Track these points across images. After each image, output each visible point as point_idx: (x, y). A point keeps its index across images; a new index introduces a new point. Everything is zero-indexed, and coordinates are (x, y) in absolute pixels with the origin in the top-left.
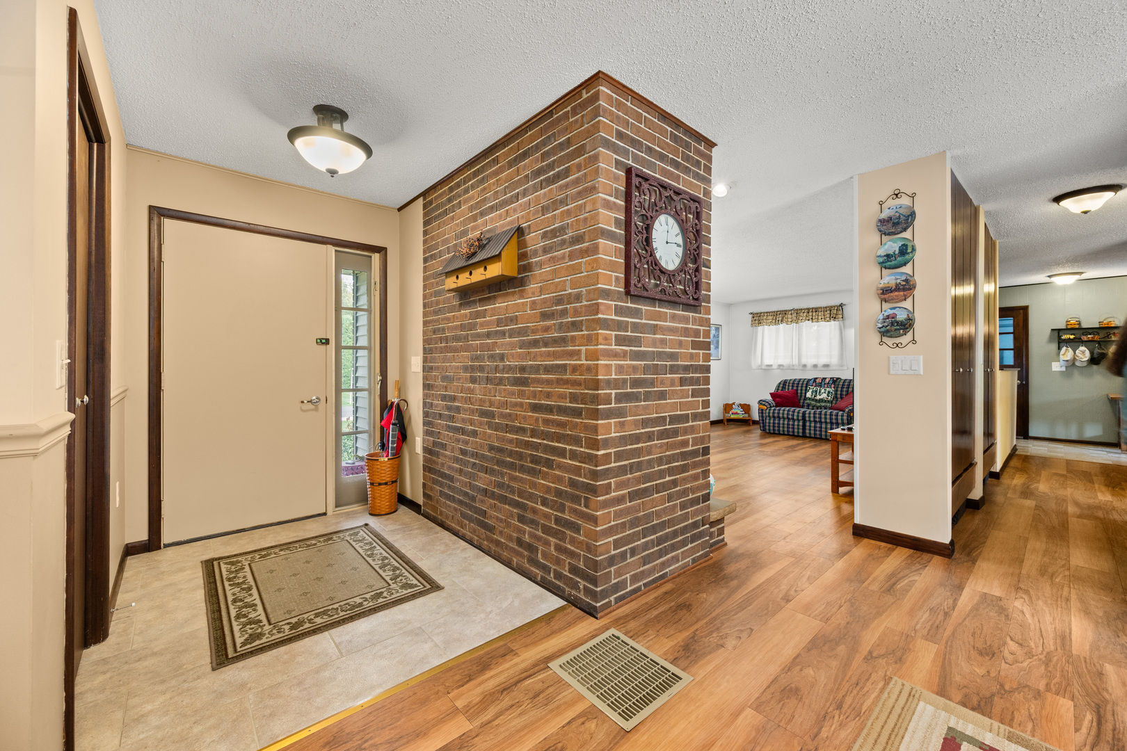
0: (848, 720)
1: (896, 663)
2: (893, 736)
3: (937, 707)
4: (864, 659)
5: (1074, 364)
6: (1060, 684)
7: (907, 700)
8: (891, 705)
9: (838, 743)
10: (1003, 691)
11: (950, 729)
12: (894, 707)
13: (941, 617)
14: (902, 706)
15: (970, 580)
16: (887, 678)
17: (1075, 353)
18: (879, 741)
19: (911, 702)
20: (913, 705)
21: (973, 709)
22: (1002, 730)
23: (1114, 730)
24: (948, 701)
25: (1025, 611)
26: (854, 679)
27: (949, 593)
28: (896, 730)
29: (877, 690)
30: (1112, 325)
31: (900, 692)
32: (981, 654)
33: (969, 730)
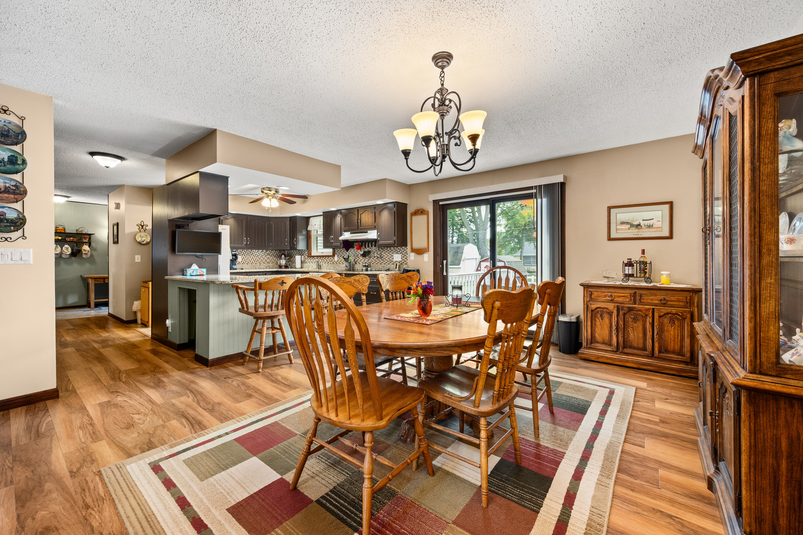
0: (100, 506)
1: (92, 464)
2: (132, 489)
3: (135, 462)
4: (71, 477)
5: (61, 256)
6: (166, 417)
7: (120, 471)
8: (115, 480)
9: (109, 519)
10: (152, 435)
11: (149, 464)
12: (117, 480)
13: (90, 428)
14: (120, 476)
15: (84, 402)
16: (97, 473)
17: (62, 249)
18: (128, 497)
19: (123, 470)
20: (125, 470)
21: (148, 450)
22: (166, 447)
23: (193, 418)
24: (137, 456)
25: (125, 400)
26: (79, 490)
27: (81, 414)
28: (130, 485)
29: (98, 482)
30: (84, 233)
31: (113, 472)
32: (127, 428)
33: (156, 457)
